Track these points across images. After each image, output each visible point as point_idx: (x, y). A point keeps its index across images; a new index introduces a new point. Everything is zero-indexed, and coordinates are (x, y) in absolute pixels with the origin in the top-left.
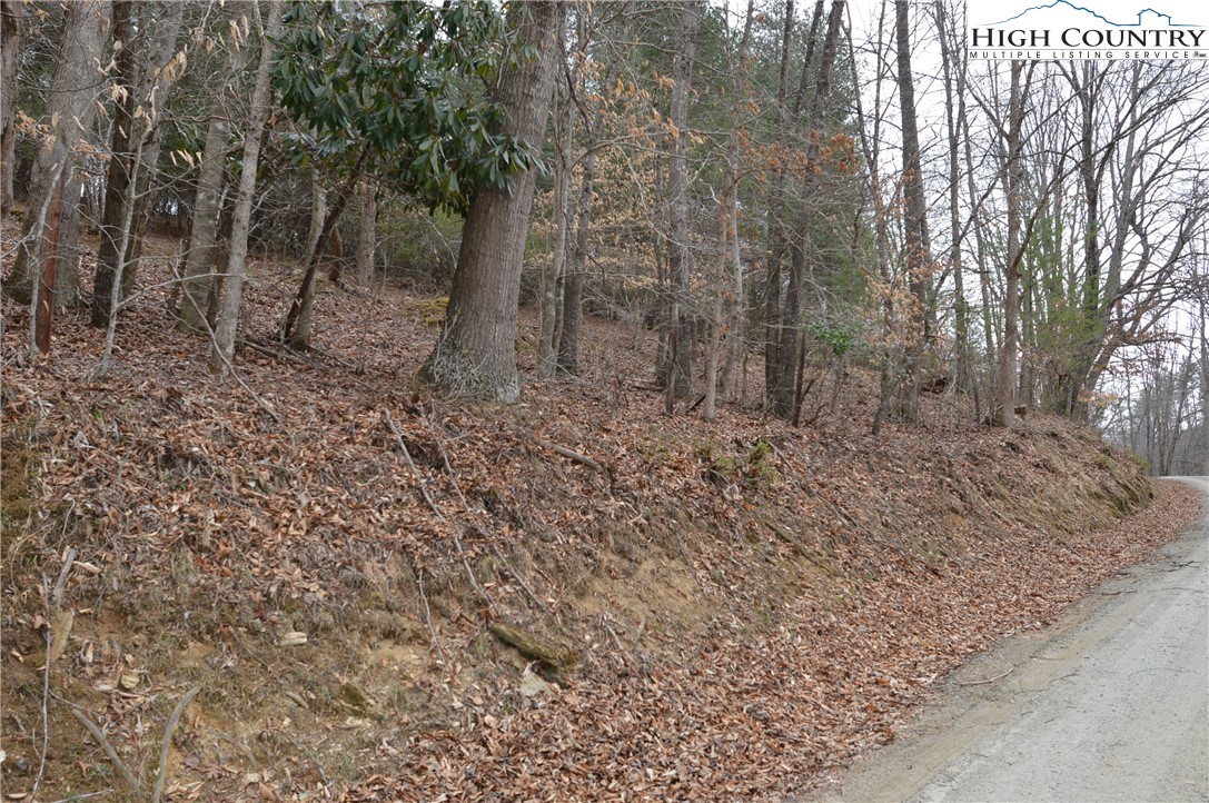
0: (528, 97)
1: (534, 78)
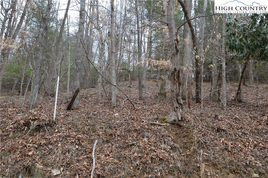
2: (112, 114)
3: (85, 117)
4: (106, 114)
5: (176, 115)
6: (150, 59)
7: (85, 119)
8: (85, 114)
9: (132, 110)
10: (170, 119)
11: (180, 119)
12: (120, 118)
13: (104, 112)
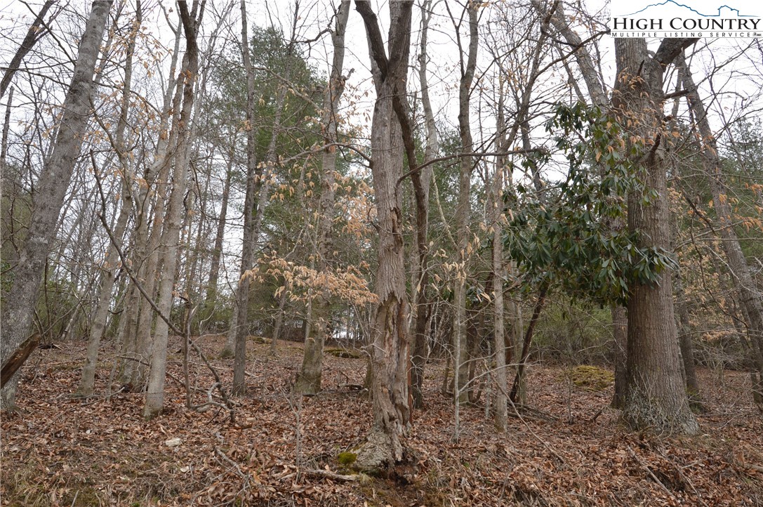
0: (655, 220)
1: (656, 208)
2: (157, 439)
3: (49, 447)
4: (132, 439)
5: (388, 445)
6: (290, 263)
7: (50, 458)
8: (47, 436)
9: (225, 426)
10: (371, 457)
11: (400, 459)
12: (191, 454)
13: (122, 430)
